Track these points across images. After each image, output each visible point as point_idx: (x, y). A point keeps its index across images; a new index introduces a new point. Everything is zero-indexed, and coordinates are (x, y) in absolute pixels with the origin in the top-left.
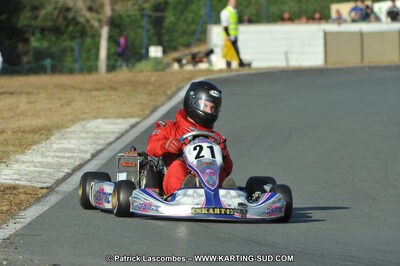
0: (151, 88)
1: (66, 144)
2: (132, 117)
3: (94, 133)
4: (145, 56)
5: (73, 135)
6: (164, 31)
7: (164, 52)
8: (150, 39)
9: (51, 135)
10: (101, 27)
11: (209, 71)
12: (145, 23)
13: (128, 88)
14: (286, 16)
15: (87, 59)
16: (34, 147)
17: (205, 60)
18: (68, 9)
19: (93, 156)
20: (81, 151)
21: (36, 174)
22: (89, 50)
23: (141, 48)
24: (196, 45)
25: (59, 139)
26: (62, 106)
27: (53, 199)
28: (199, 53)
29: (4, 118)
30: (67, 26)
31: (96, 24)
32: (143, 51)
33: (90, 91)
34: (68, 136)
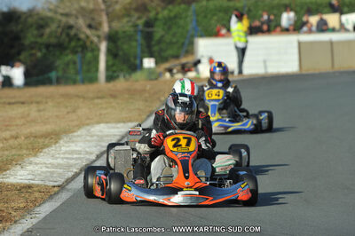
0: (147, 95)
1: (73, 147)
2: (130, 121)
3: (98, 136)
4: (136, 67)
5: (79, 139)
6: (153, 43)
7: (157, 63)
8: (143, 52)
9: (60, 139)
10: (100, 42)
11: (198, 79)
12: (139, 37)
13: (127, 96)
15: (88, 71)
16: (44, 150)
17: (193, 69)
18: (70, 27)
19: (98, 157)
20: (87, 153)
21: (49, 174)
22: (89, 63)
23: (135, 58)
24: (185, 56)
25: (66, 142)
26: (68, 113)
27: (64, 196)
28: (187, 63)
29: (17, 125)
30: (70, 40)
31: (95, 39)
32: (138, 62)
33: (93, 99)
34: (74, 139)
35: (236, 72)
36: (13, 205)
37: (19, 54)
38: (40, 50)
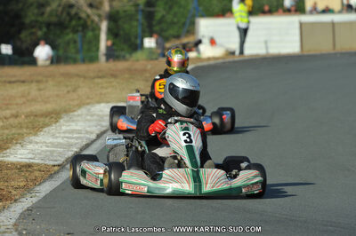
0: (148, 75)
1: (74, 126)
3: (98, 116)
4: (137, 46)
5: (79, 118)
6: (154, 23)
8: (143, 31)
9: (60, 118)
10: (101, 21)
11: (198, 59)
12: (140, 17)
13: (127, 76)
14: (267, 8)
15: (89, 50)
16: (44, 130)
18: (71, 6)
19: (99, 136)
20: (87, 132)
21: (48, 153)
22: (90, 42)
23: (136, 38)
24: (186, 36)
25: (67, 121)
26: (68, 92)
27: (64, 175)
28: (188, 43)
29: (17, 104)
30: (71, 19)
31: (96, 19)
32: (138, 41)
33: (94, 78)
34: (75, 118)
35: (237, 53)
36: (13, 183)
37: (19, 32)
38: (40, 29)
